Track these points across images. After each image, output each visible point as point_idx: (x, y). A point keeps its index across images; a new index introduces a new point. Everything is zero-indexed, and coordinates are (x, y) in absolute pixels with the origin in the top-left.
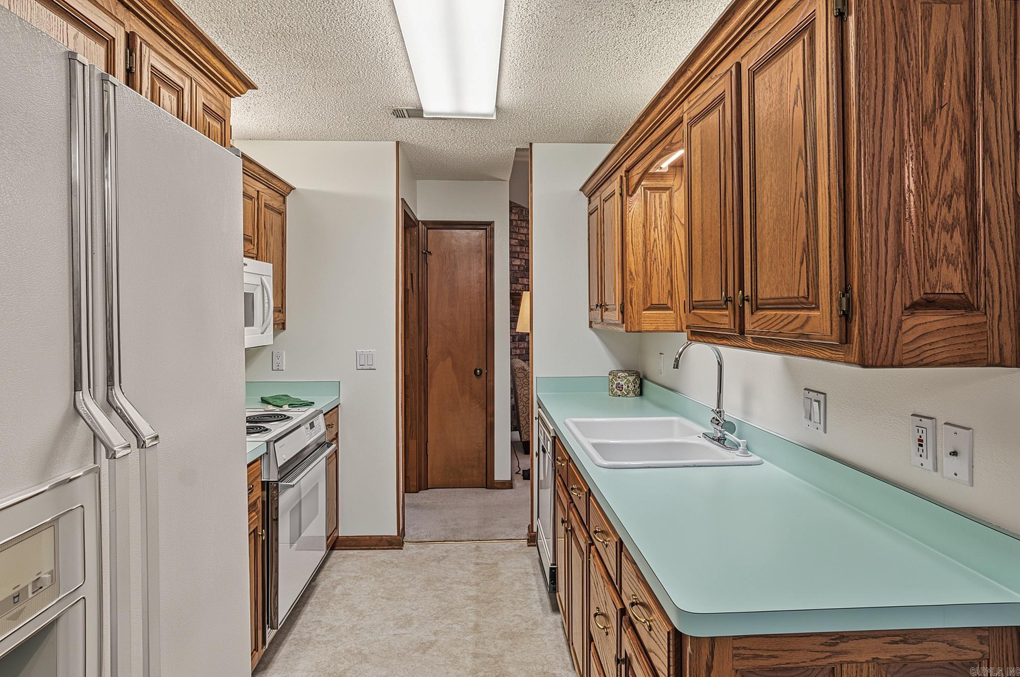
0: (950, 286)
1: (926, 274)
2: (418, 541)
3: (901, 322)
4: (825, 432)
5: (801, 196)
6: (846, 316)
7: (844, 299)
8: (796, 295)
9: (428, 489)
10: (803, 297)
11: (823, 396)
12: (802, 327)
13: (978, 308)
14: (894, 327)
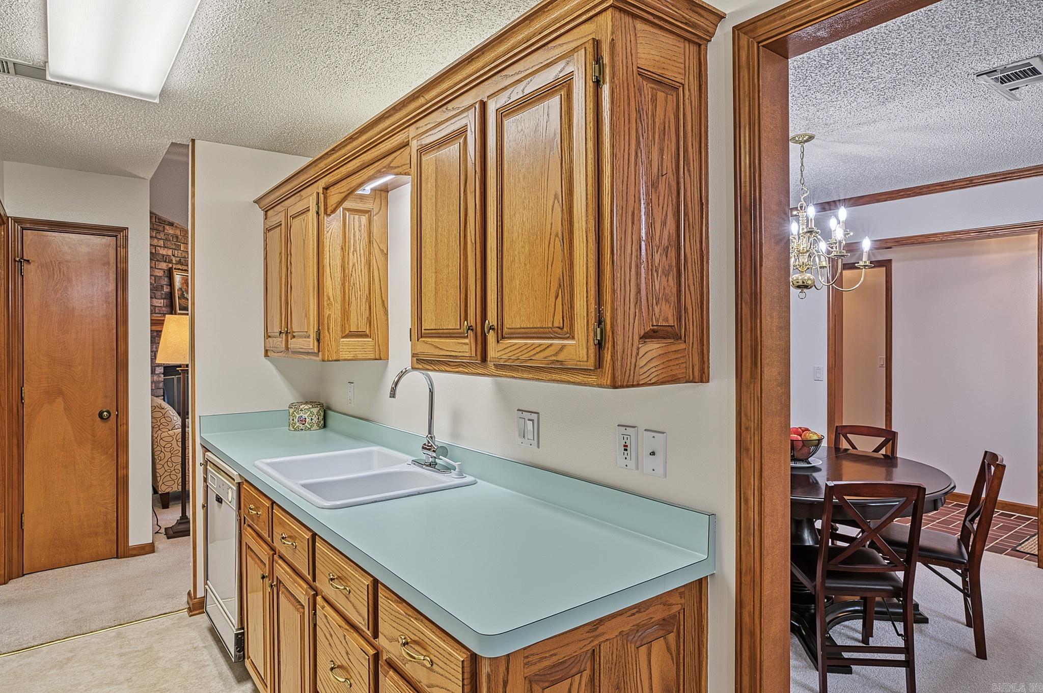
0: (666, 320)
1: (653, 310)
2: (20, 648)
3: (638, 349)
4: (538, 447)
5: (557, 235)
6: (600, 345)
7: (599, 330)
8: (550, 325)
9: (23, 575)
10: (559, 328)
11: (536, 415)
12: (556, 354)
13: (681, 338)
14: (634, 354)
